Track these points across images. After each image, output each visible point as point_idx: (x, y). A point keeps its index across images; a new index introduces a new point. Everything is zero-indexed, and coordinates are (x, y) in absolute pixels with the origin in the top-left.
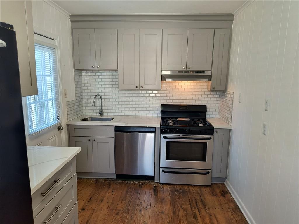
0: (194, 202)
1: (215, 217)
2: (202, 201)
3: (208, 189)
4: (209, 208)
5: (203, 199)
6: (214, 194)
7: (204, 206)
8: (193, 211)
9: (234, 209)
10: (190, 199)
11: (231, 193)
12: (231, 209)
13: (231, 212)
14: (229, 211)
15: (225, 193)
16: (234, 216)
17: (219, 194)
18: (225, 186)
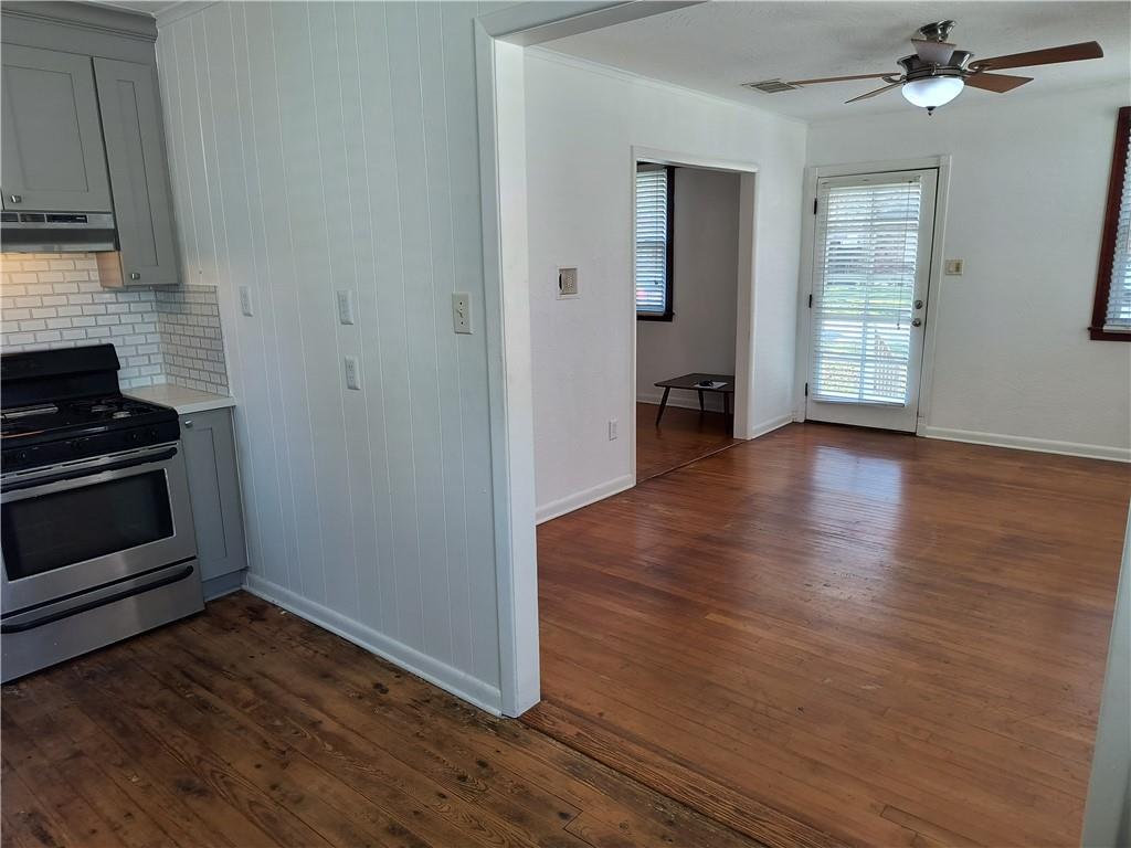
0: (177, 675)
1: (265, 676)
2: (200, 661)
3: (202, 624)
4: (233, 666)
5: (200, 654)
6: (226, 628)
7: (216, 668)
8: (188, 696)
9: (306, 635)
10: (154, 673)
11: (276, 602)
12: (299, 639)
13: (303, 645)
14: (294, 644)
15: (259, 611)
16: (314, 648)
17: (245, 620)
18: (251, 595)
